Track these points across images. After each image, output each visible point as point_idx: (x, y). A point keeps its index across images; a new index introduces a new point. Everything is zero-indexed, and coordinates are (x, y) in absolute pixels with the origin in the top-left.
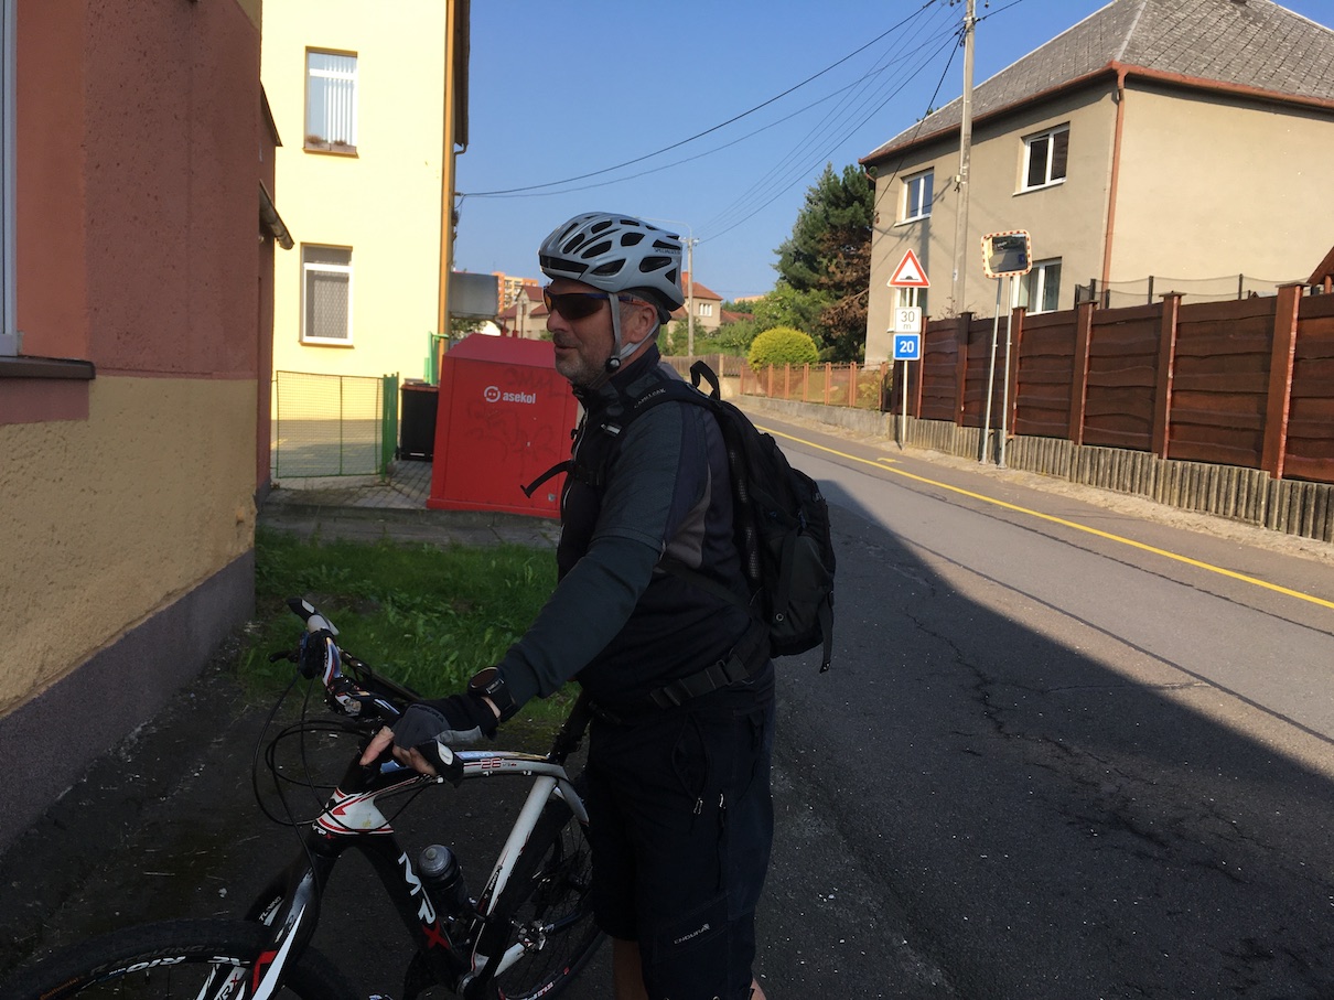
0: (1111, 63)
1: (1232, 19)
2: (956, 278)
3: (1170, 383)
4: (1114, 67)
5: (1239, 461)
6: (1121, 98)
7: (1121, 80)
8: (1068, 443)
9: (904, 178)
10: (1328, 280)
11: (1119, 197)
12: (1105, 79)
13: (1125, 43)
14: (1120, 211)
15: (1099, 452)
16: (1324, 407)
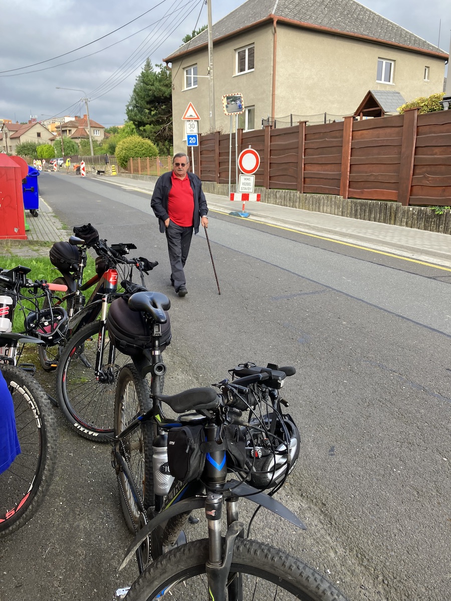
0: (270, 15)
2: (211, 116)
3: (303, 160)
4: (272, 17)
5: (331, 192)
6: (275, 32)
7: (275, 23)
8: (264, 189)
9: (184, 69)
10: (361, 114)
11: (277, 78)
12: (268, 23)
13: (276, 6)
14: (277, 84)
15: (276, 192)
16: (363, 168)
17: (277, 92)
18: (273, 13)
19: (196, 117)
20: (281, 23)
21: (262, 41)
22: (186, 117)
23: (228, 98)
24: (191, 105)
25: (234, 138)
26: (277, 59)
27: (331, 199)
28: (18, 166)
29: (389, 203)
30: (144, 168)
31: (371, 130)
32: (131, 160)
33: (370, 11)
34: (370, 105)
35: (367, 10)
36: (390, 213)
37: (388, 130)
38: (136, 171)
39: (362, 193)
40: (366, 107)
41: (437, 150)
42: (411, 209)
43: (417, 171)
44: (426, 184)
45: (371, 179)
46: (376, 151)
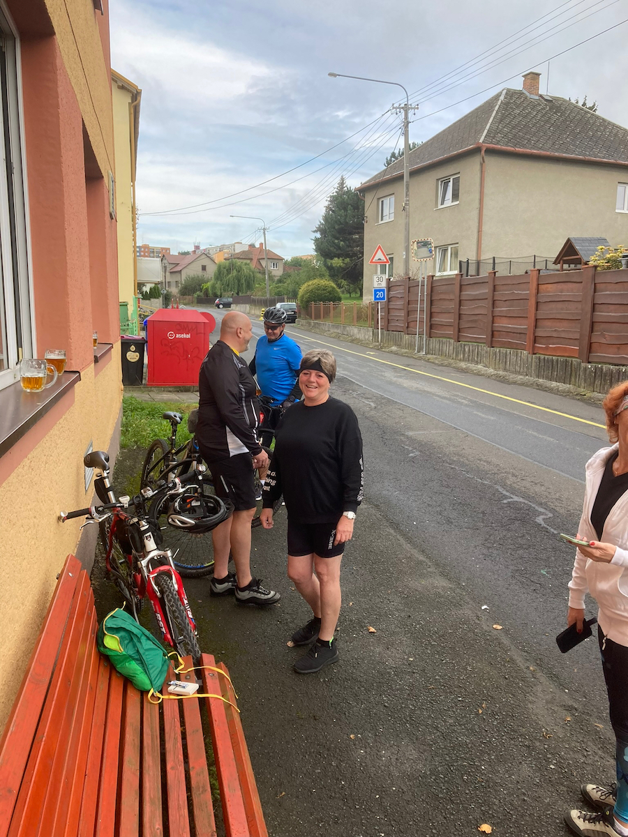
0: (478, 143)
1: (544, 112)
2: (404, 257)
4: (480, 145)
5: (518, 348)
6: (484, 162)
7: (483, 152)
8: (452, 341)
9: (379, 199)
10: (561, 262)
11: (485, 212)
12: (476, 151)
13: (486, 131)
14: (485, 218)
15: (465, 345)
16: (548, 323)
17: (485, 228)
18: (481, 141)
19: (385, 260)
20: (491, 152)
21: (469, 172)
22: (374, 261)
23: (418, 243)
24: (379, 247)
25: (423, 286)
26: (486, 191)
27: (517, 354)
28: (207, 321)
29: (570, 359)
30: (327, 313)
31: (555, 285)
32: (313, 306)
34: (569, 253)
36: (571, 370)
37: (570, 286)
38: (318, 317)
39: (547, 348)
40: (565, 256)
41: (612, 307)
42: (590, 367)
43: (596, 328)
44: (603, 341)
45: (555, 335)
46: (560, 305)
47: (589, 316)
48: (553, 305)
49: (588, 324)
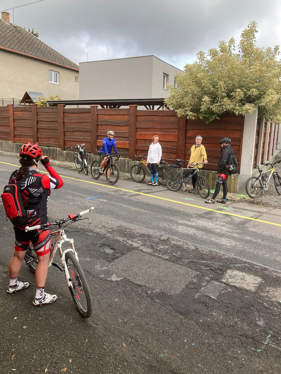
1: (13, 31)
5: (7, 140)
10: (24, 102)
16: (19, 129)
27: (7, 143)
31: (21, 112)
33: (45, 44)
34: (27, 98)
35: (43, 43)
37: (27, 112)
39: (20, 140)
40: (25, 100)
41: (44, 123)
43: (39, 131)
44: (42, 136)
45: (22, 134)
46: (23, 121)
47: (36, 126)
48: (20, 121)
49: (36, 129)
